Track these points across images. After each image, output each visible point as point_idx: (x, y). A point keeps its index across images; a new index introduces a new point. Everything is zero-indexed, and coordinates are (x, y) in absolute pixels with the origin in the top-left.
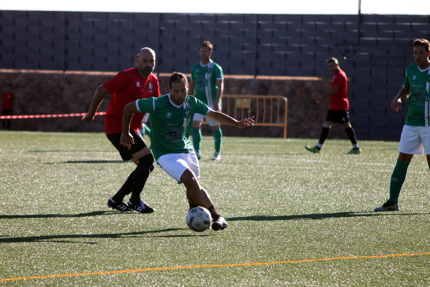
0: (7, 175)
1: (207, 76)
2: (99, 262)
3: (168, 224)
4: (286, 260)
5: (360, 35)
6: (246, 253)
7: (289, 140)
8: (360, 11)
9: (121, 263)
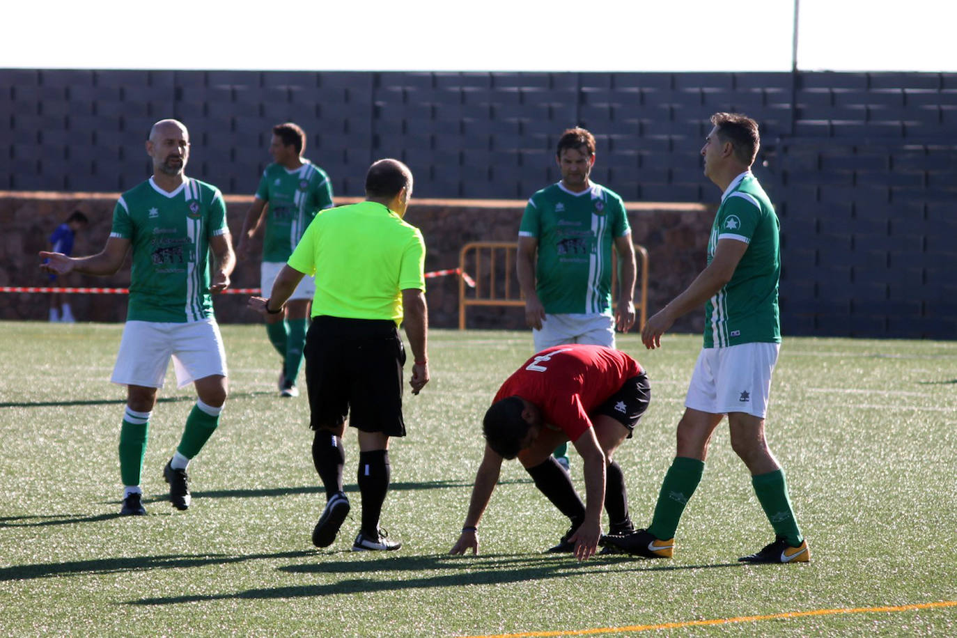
0: (65, 423)
1: (598, 221)
2: (286, 628)
3: (426, 535)
4: (698, 618)
5: (797, 114)
6: (606, 601)
8: (795, 64)
9: (334, 629)
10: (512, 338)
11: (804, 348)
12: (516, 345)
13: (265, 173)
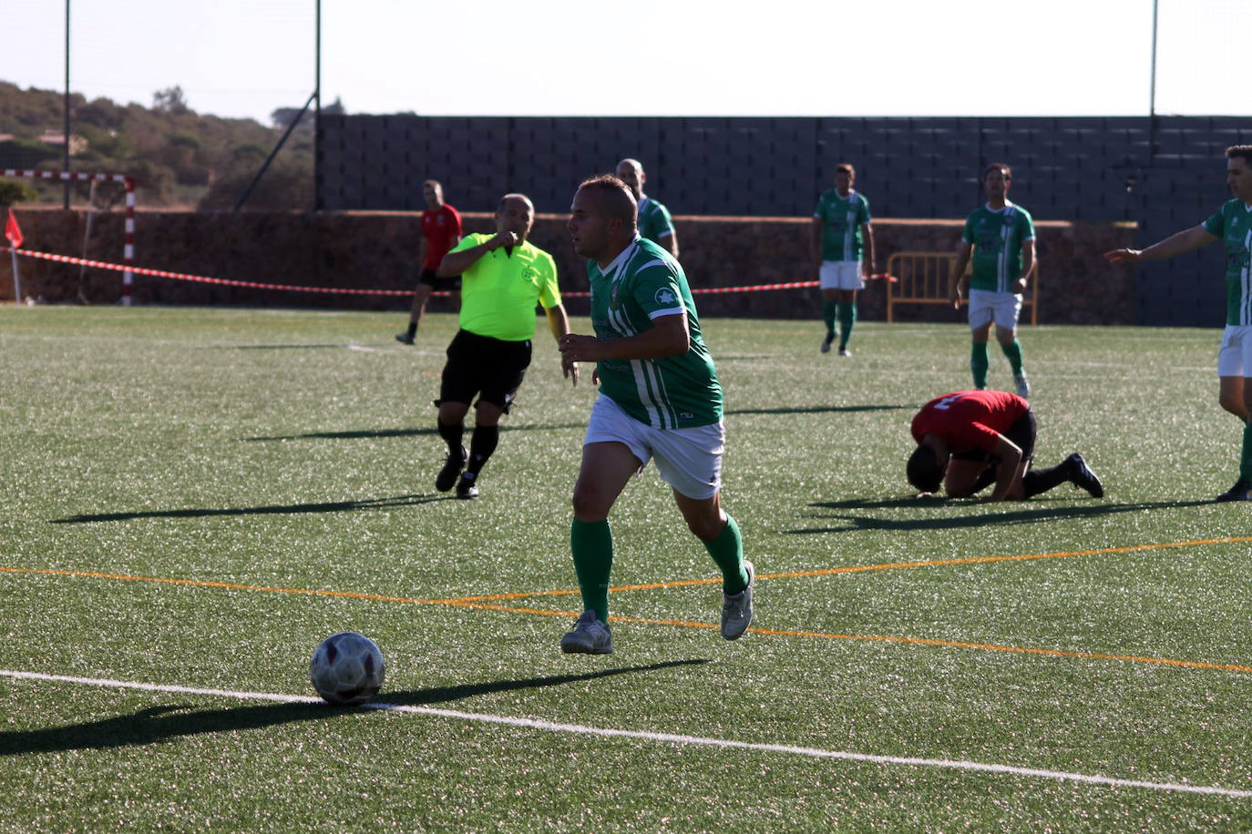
1: (1006, 232)
4: (1109, 547)
5: (1155, 150)
7: (1042, 328)
8: (1153, 110)
10: (931, 329)
11: (1163, 335)
12: (934, 334)
13: (822, 198)
